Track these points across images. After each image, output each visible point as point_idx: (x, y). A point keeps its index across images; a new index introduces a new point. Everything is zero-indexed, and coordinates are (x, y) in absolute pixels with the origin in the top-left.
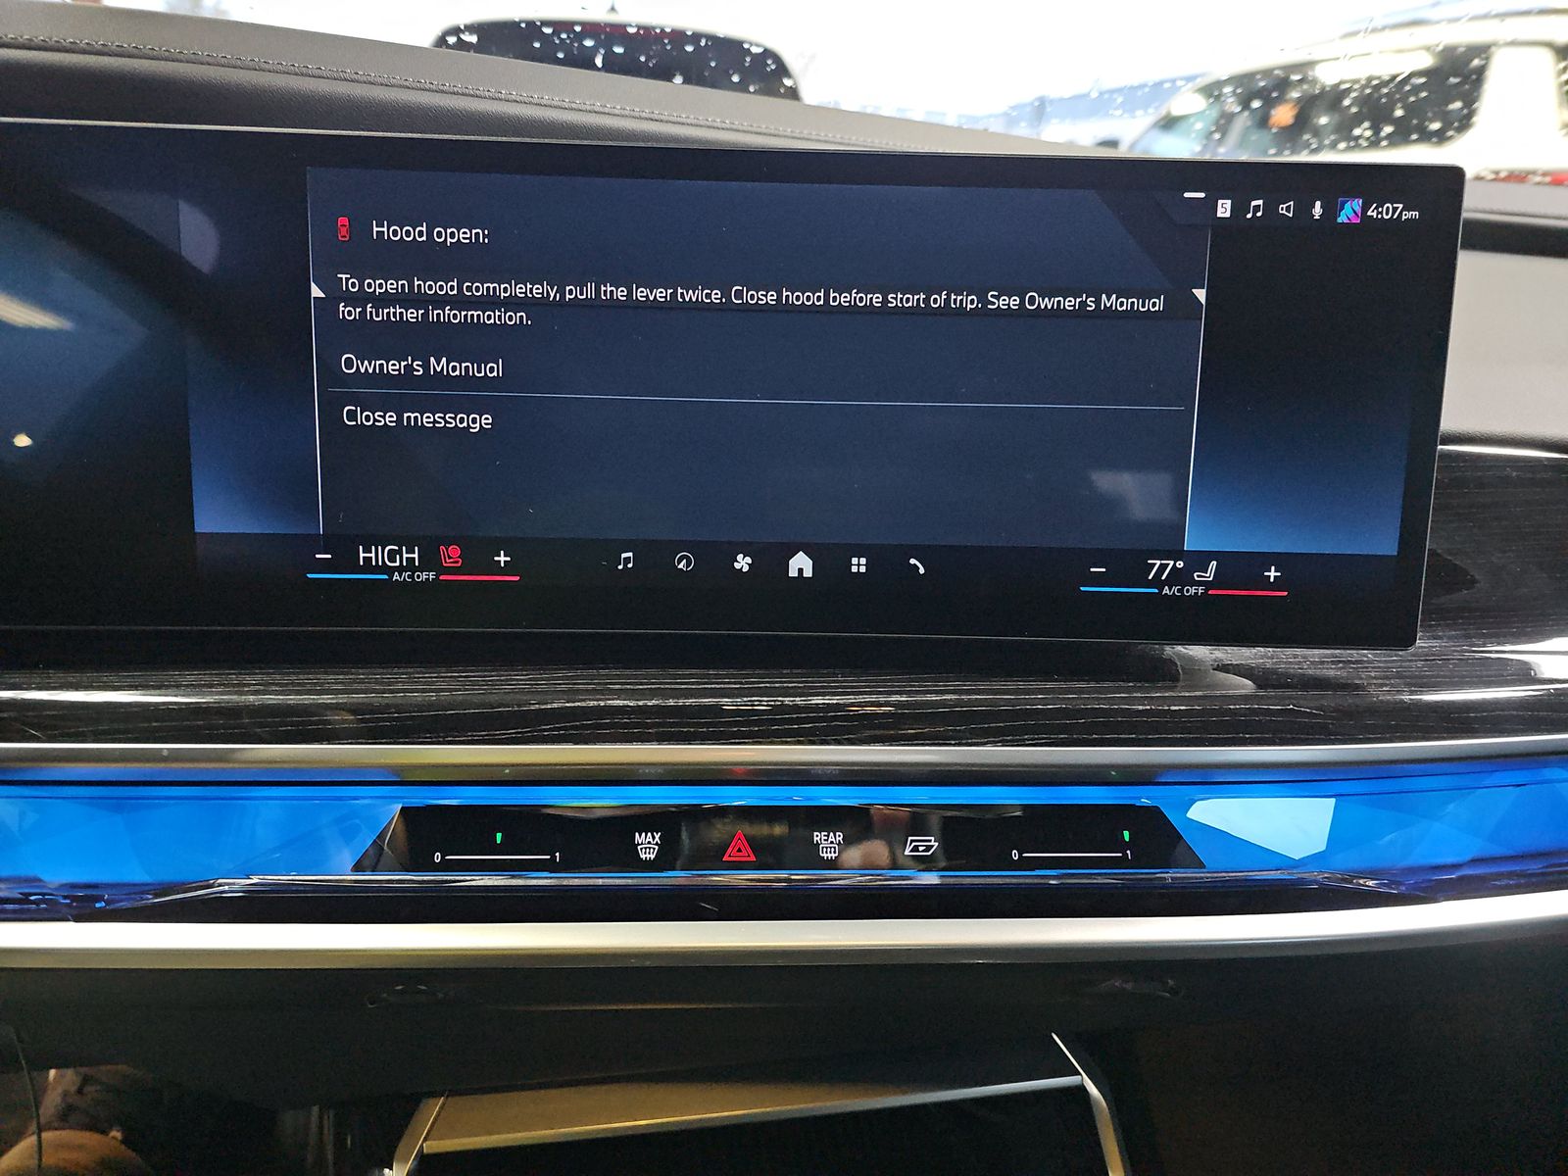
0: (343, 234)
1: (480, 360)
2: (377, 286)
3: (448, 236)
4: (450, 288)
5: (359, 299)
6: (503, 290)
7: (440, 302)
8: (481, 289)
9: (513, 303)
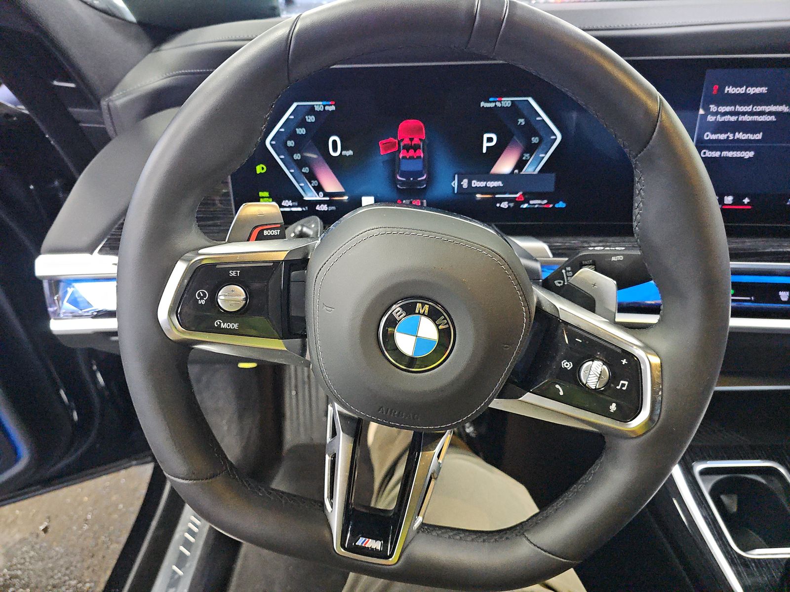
0: (715, 92)
1: (754, 133)
2: (722, 109)
3: (752, 91)
4: (748, 109)
5: (716, 113)
6: (767, 109)
7: (744, 113)
8: (759, 109)
9: (770, 113)
